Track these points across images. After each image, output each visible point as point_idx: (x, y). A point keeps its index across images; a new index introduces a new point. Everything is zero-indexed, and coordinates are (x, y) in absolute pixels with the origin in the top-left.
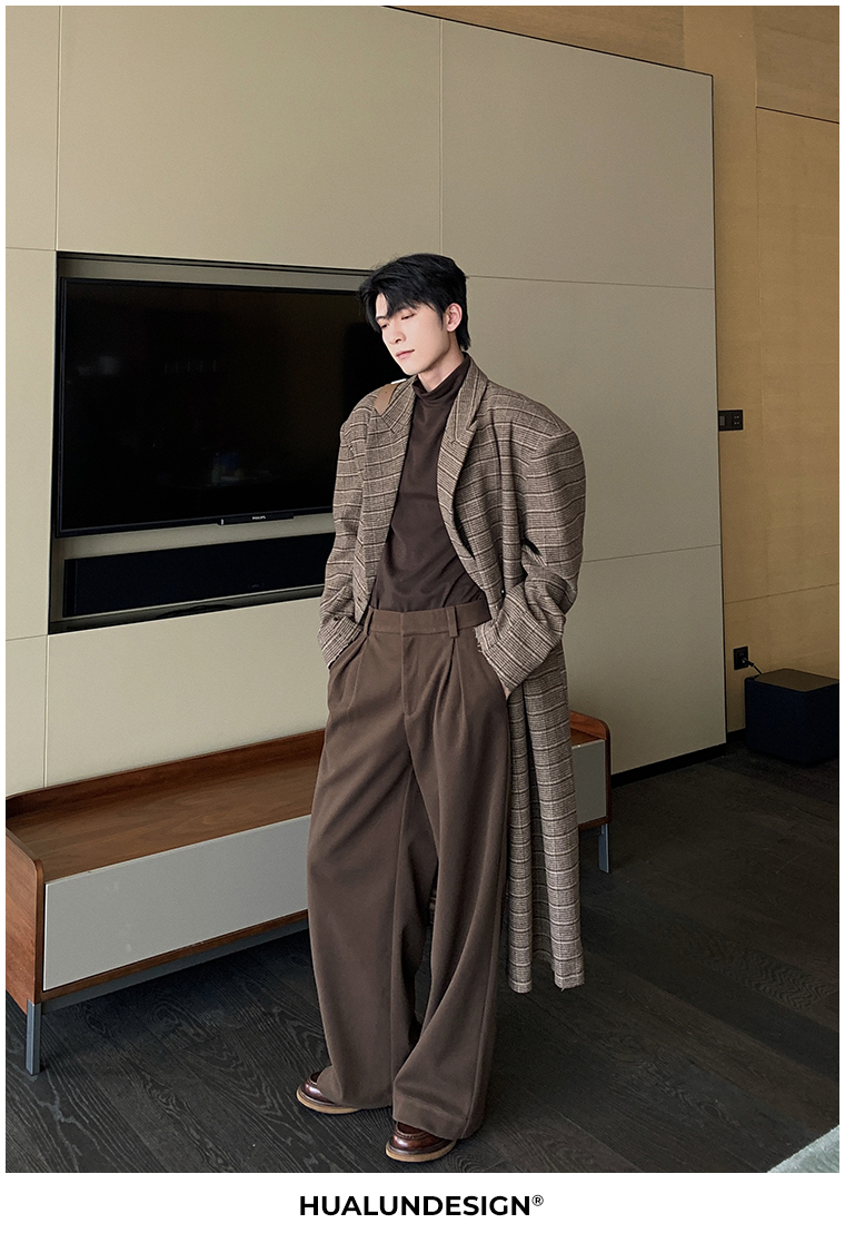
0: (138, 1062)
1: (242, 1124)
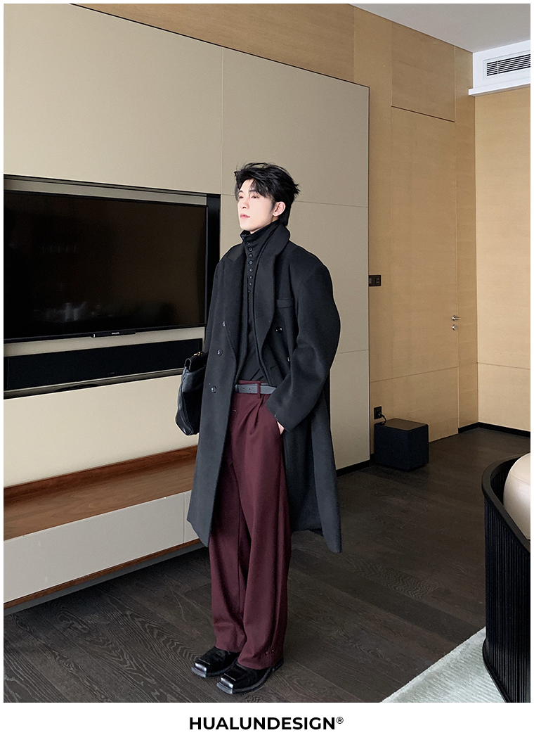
0: (49, 645)
1: (114, 675)
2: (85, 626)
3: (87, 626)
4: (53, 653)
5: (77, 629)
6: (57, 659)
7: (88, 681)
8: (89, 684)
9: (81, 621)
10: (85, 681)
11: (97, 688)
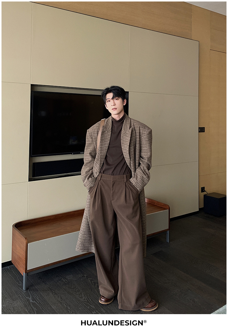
0: (51, 288)
1: (77, 303)
2: (66, 280)
3: (68, 280)
4: (52, 292)
5: (63, 281)
6: (53, 294)
7: (66, 305)
8: (66, 306)
9: (65, 278)
10: (64, 304)
11: (69, 308)
